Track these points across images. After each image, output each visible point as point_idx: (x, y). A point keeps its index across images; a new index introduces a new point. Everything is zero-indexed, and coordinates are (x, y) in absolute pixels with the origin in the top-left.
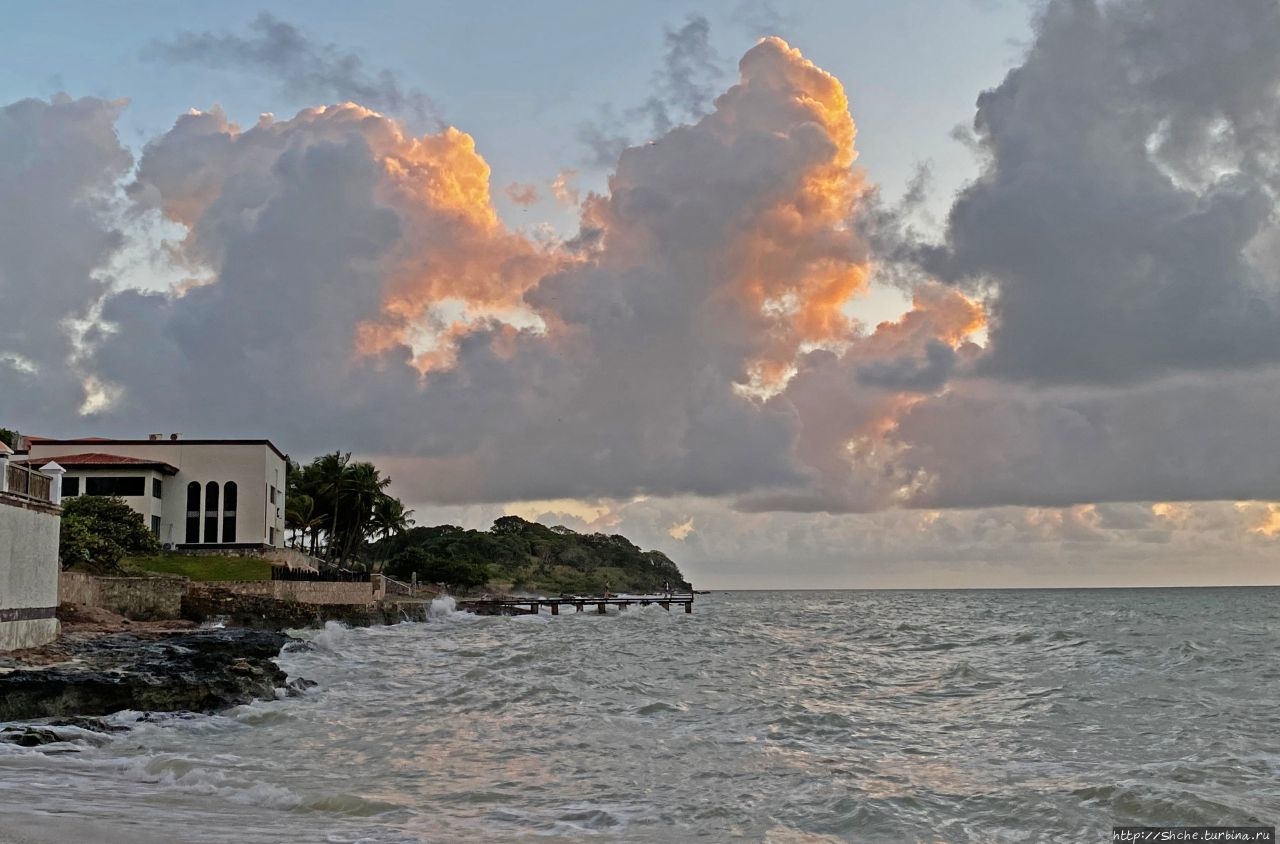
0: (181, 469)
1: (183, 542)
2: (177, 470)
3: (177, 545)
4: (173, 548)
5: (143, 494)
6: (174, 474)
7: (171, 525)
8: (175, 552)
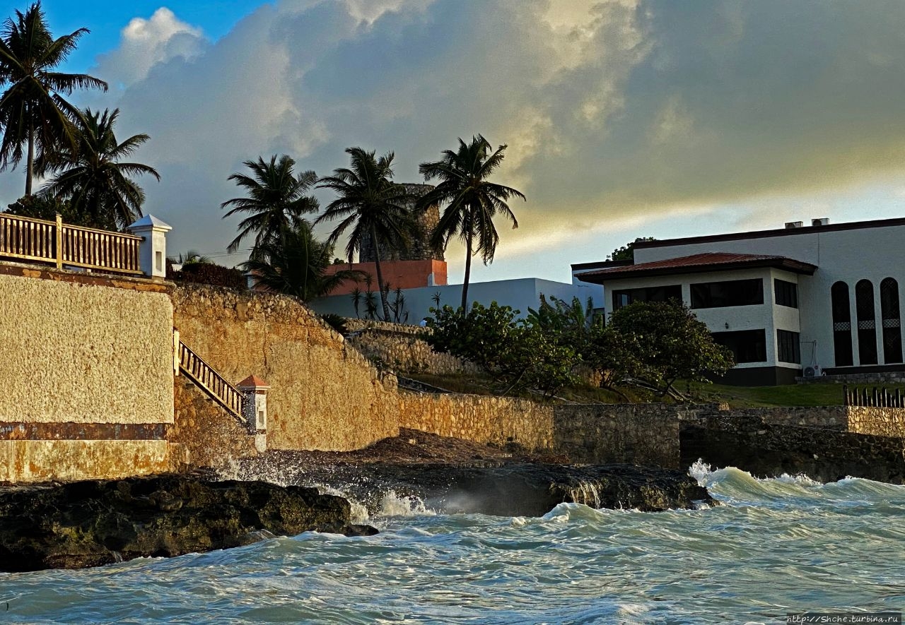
0: (820, 266)
1: (832, 364)
2: (816, 267)
3: (823, 370)
4: (819, 373)
5: (762, 302)
6: (811, 274)
7: (814, 343)
8: (819, 379)
